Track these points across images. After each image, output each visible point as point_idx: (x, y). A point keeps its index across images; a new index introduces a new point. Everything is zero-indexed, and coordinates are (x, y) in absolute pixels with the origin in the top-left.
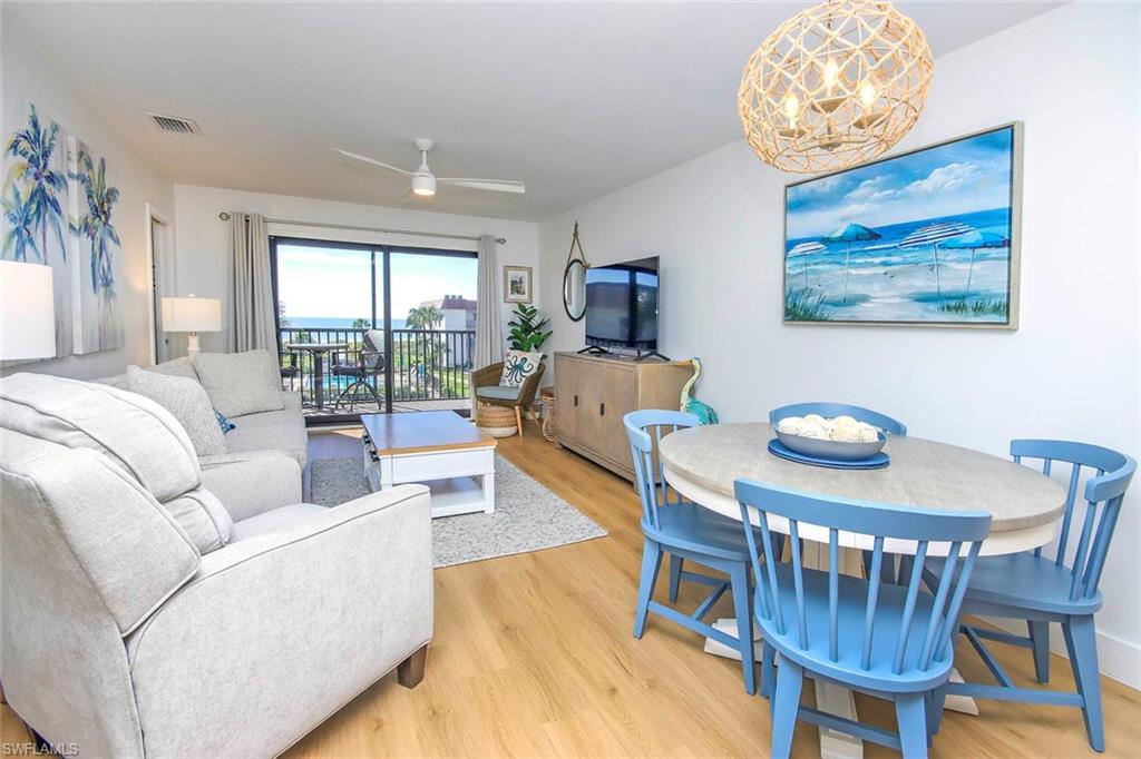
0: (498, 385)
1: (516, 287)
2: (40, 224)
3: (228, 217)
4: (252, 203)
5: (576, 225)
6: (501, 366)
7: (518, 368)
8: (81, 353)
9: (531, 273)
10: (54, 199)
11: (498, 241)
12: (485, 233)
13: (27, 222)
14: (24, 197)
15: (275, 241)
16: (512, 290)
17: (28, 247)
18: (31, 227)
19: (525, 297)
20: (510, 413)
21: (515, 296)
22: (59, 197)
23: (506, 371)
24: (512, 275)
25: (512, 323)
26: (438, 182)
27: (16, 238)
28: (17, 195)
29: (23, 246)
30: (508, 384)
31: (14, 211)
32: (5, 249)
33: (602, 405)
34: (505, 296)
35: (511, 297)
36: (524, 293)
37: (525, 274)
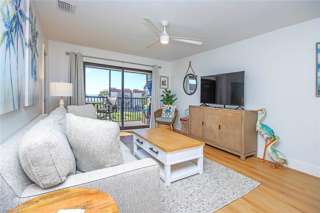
0: (160, 117)
1: (163, 83)
2: (16, 35)
3: (69, 54)
4: (78, 49)
5: (190, 62)
6: (161, 110)
7: (167, 111)
8: (27, 105)
9: (168, 79)
10: (21, 24)
11: (159, 67)
12: (156, 64)
13: (12, 31)
14: (11, 16)
15: (86, 64)
16: (162, 84)
17: (11, 44)
18: (13, 34)
19: (166, 87)
20: (169, 127)
21: (164, 86)
22: (23, 24)
23: (163, 112)
24: (163, 79)
25: (163, 96)
26: (170, 38)
27: (7, 37)
28: (8, 13)
29: (9, 43)
30: (165, 116)
31: (6, 21)
32: (2, 41)
33: (220, 126)
34: (160, 86)
35: (162, 86)
36: (166, 85)
37: (166, 79)
